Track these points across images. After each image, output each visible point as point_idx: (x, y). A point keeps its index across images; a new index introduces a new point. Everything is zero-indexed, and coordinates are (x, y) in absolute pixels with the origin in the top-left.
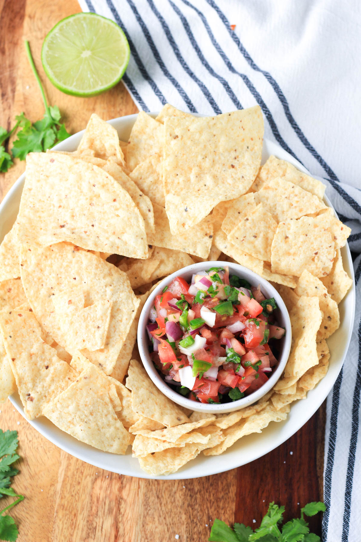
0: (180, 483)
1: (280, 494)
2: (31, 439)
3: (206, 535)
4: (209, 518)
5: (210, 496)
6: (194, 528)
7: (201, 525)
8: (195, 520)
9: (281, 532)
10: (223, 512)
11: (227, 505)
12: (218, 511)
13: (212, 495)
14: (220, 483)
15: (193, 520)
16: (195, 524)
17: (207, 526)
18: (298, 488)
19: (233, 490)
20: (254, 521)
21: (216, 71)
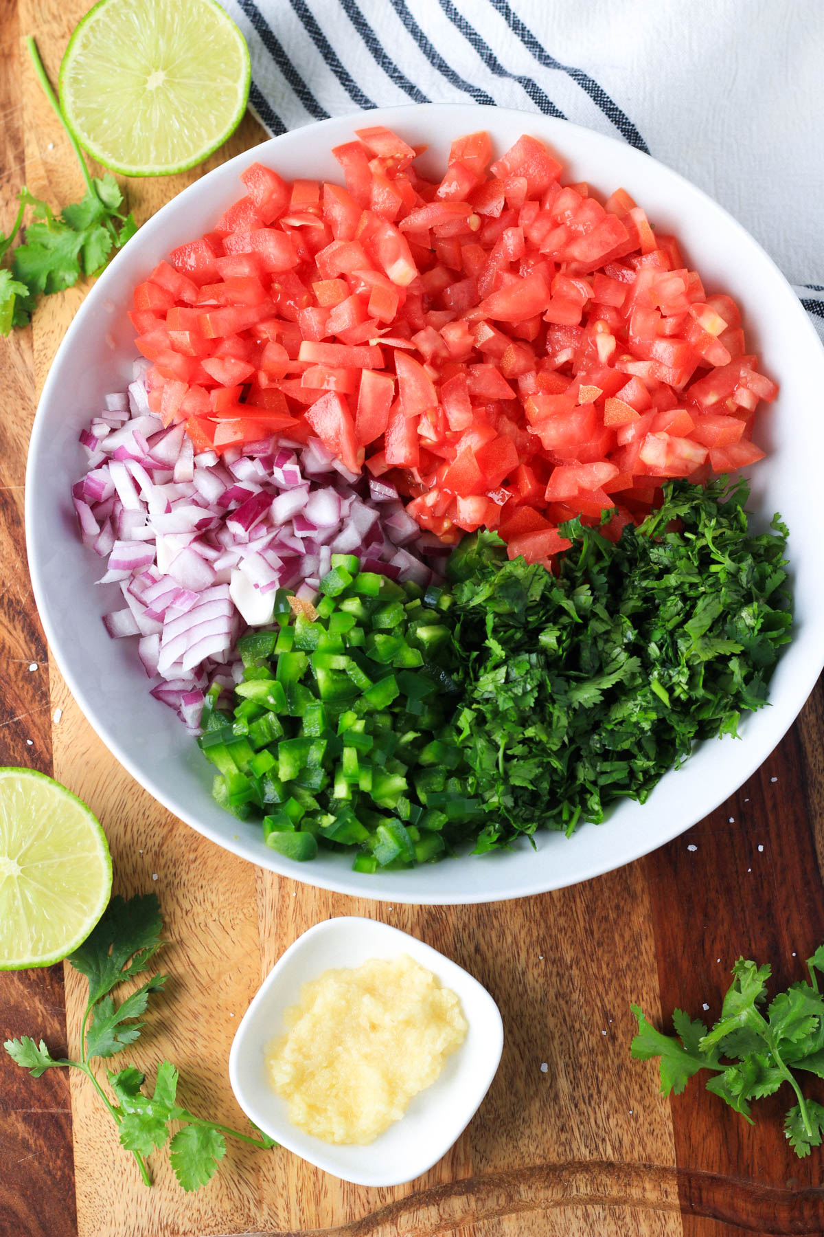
0: (531, 950)
1: (750, 940)
2: (189, 908)
3: (605, 1053)
4: (607, 1015)
5: (600, 968)
6: (578, 1043)
7: (592, 1033)
8: (577, 1026)
9: (767, 1019)
10: (634, 998)
11: (640, 983)
12: (623, 999)
13: (604, 966)
14: (617, 937)
15: (573, 1027)
16: (578, 1034)
17: (604, 1033)
18: (788, 921)
19: (648, 947)
20: (706, 1007)
21: (463, 76)
